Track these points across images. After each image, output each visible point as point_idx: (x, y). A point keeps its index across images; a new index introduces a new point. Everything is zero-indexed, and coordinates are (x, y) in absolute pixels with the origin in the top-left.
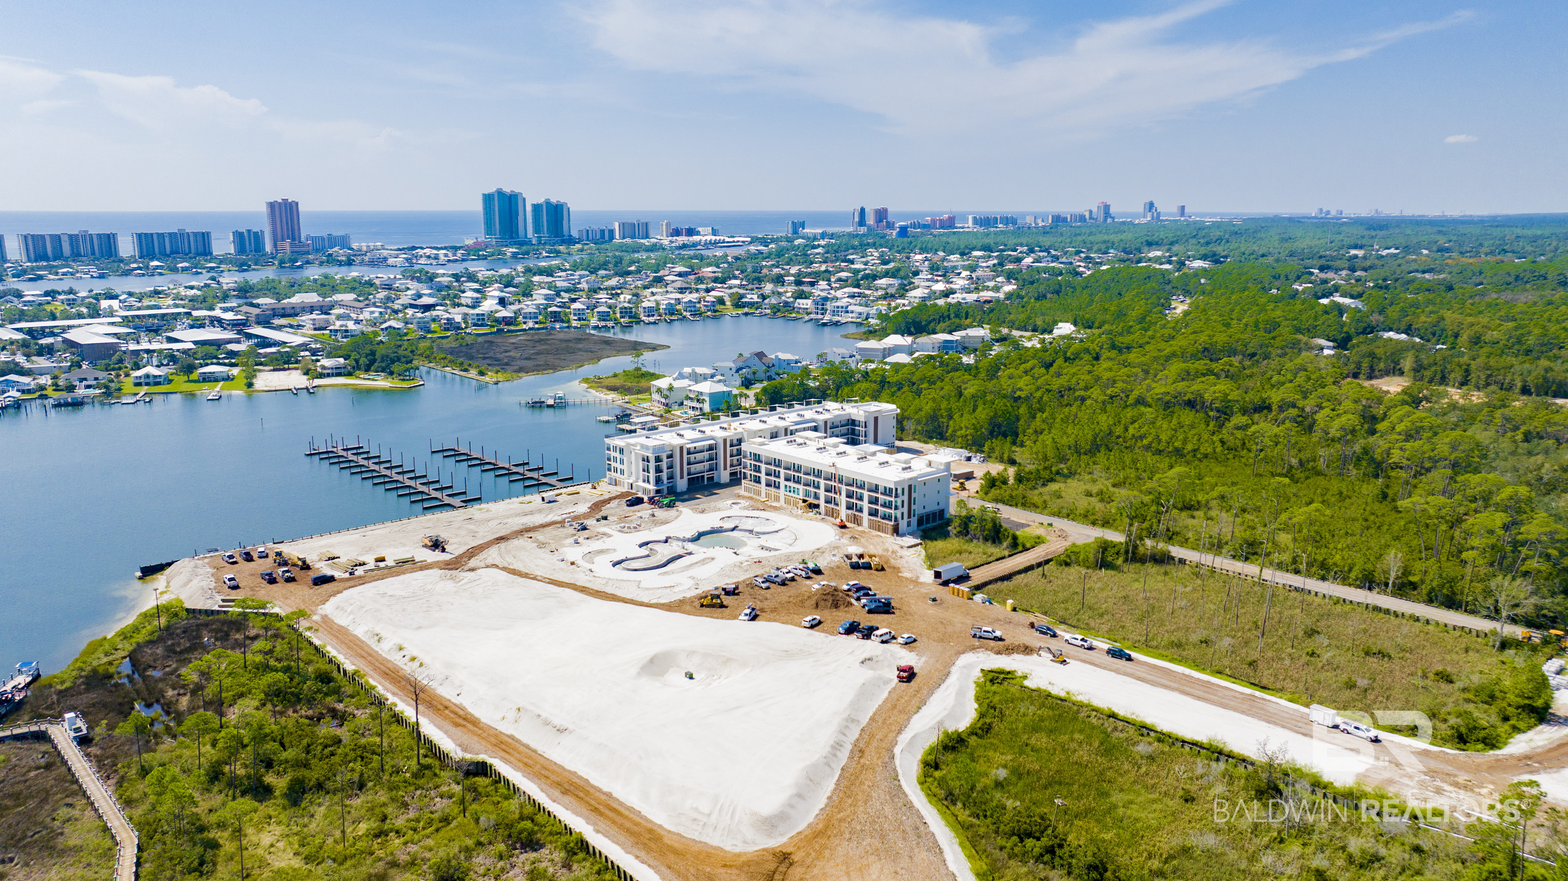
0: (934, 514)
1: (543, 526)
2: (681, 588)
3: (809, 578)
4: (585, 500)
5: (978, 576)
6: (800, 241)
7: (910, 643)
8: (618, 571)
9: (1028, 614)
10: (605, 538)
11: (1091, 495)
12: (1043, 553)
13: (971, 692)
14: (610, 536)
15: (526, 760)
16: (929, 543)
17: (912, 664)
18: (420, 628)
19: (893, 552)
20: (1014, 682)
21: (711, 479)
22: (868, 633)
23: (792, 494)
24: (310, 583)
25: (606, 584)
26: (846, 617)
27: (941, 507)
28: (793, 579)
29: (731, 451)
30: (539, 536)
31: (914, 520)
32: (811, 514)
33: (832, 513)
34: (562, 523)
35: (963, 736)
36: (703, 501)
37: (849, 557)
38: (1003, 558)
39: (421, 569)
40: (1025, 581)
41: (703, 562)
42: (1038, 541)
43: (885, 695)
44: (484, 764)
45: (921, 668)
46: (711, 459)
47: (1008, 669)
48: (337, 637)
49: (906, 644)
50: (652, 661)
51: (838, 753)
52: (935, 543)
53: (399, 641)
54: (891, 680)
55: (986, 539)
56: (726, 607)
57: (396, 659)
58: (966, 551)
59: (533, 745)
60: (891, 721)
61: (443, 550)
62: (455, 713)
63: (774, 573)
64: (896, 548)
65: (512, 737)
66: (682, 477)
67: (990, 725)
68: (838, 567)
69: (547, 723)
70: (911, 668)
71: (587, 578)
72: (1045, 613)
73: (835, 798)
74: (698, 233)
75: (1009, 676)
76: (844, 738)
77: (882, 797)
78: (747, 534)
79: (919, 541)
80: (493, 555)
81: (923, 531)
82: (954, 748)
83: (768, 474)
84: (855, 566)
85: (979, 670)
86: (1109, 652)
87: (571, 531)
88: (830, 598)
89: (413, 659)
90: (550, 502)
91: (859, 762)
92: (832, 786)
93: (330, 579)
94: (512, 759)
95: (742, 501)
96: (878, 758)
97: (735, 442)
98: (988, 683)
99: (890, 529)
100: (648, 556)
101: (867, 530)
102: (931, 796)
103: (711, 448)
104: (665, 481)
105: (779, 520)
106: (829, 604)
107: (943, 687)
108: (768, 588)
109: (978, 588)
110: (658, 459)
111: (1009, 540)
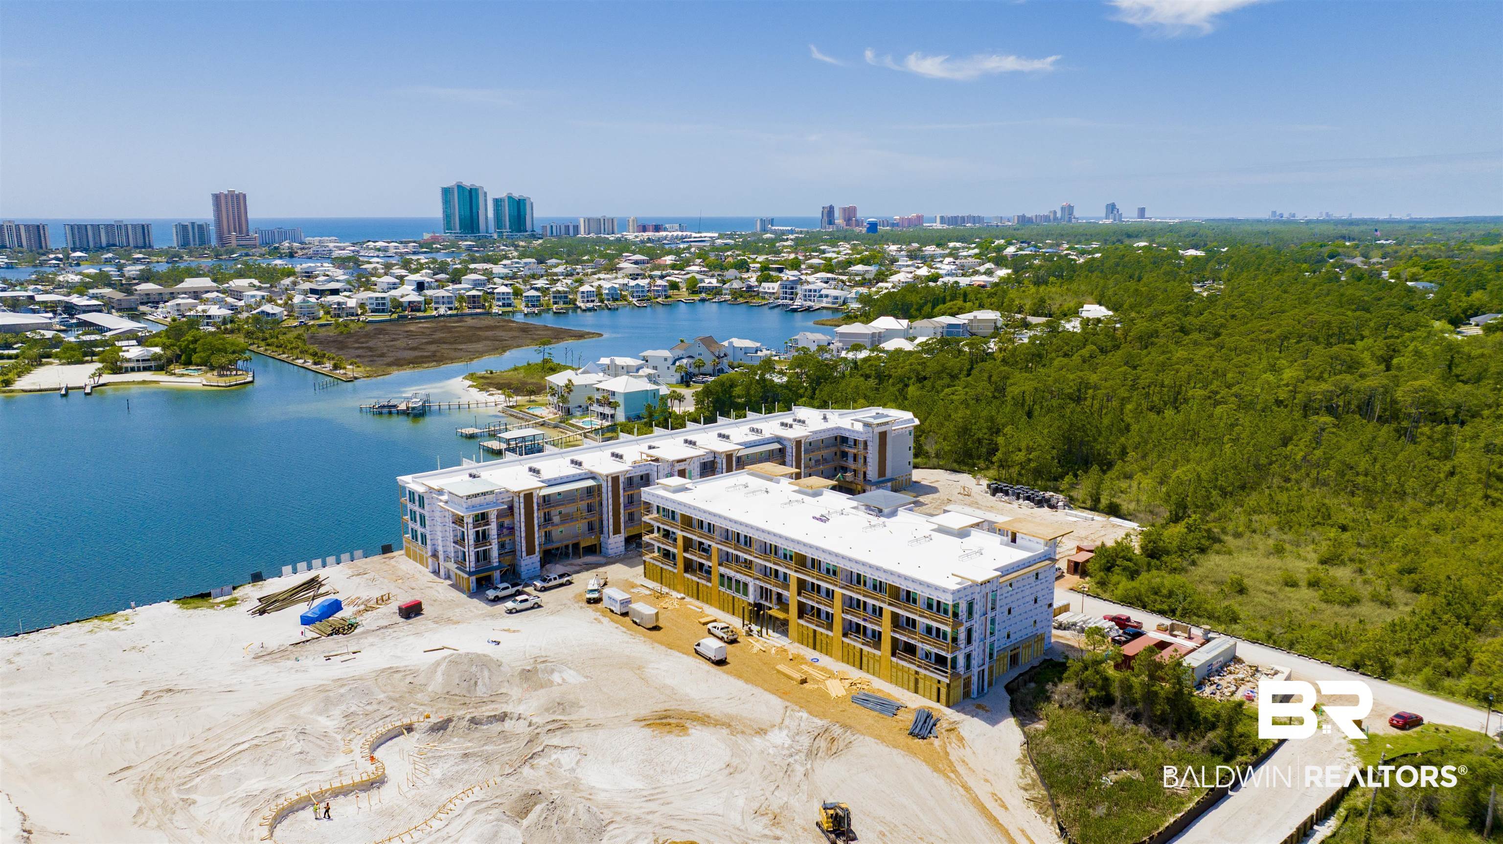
6: (768, 235)
23: (733, 593)
29: (630, 498)
46: (591, 514)
66: (530, 551)
74: (665, 230)
83: (687, 550)
97: (633, 482)
103: (589, 494)
104: (496, 560)
110: (482, 520)
111: (1219, 731)
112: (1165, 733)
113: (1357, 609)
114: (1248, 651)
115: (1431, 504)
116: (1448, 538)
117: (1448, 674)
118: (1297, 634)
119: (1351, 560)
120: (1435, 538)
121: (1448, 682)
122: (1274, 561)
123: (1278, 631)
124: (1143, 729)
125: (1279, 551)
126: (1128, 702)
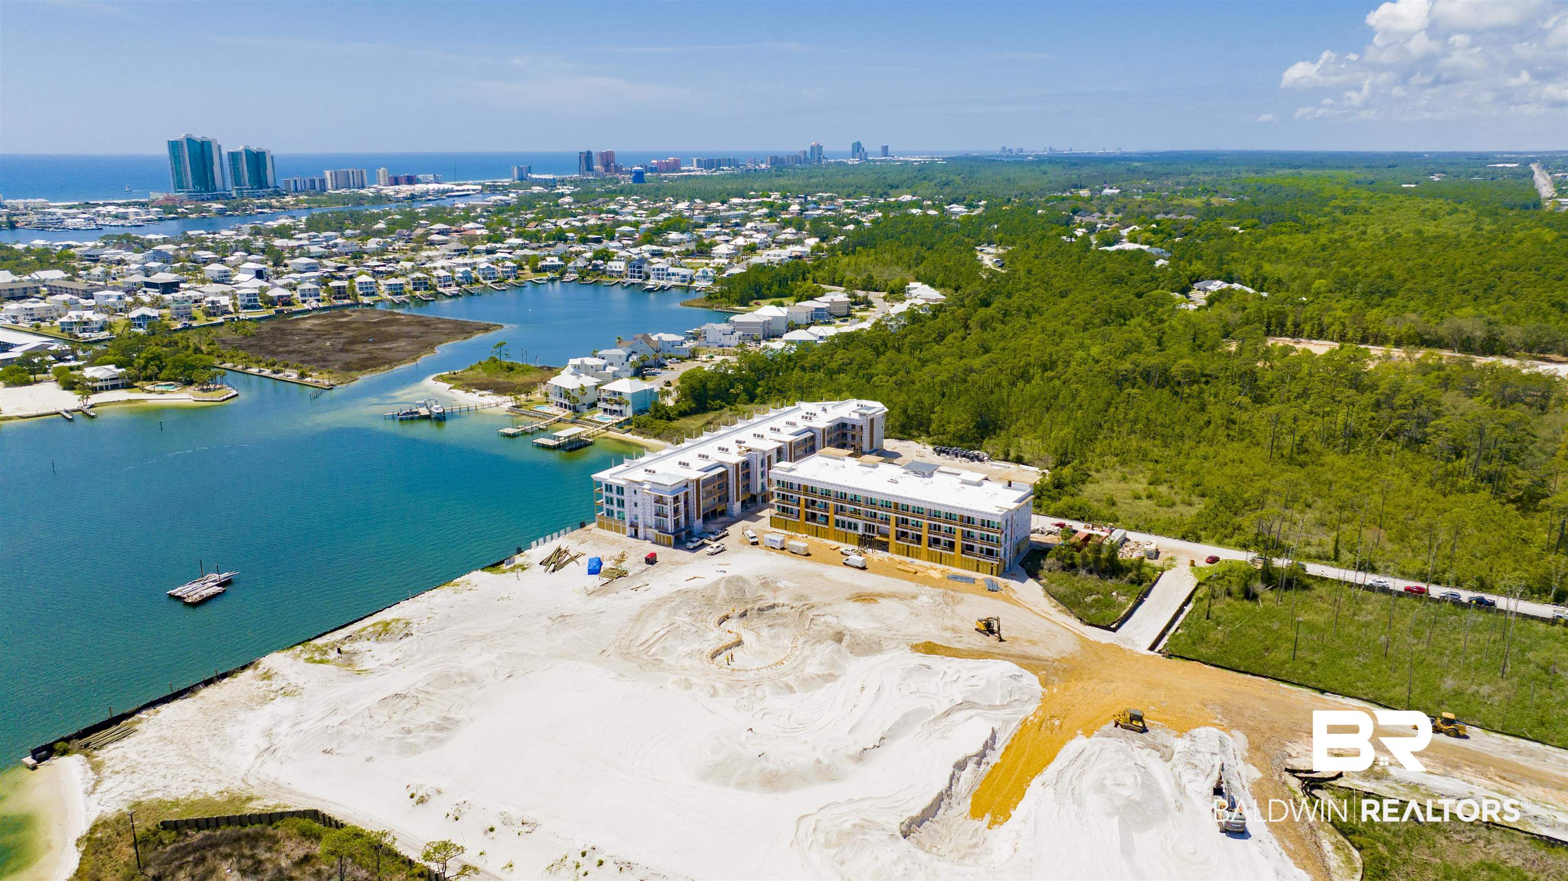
0: (1022, 543)
21: (722, 513)
23: (846, 530)
29: (741, 477)
31: (1013, 555)
33: (907, 552)
46: (721, 490)
66: (698, 517)
74: (419, 181)
83: (808, 507)
99: (994, 569)
103: (720, 477)
104: (683, 524)
110: (677, 500)
111: (1134, 572)
112: (1107, 577)
113: (1175, 509)
114: (1131, 535)
115: (1199, 442)
116: (1213, 463)
117: (1226, 536)
118: (1152, 524)
119: (1167, 482)
120: (1206, 464)
121: (1227, 541)
122: (1123, 485)
123: (1141, 524)
124: (1096, 577)
125: (1124, 479)
126: (1085, 565)
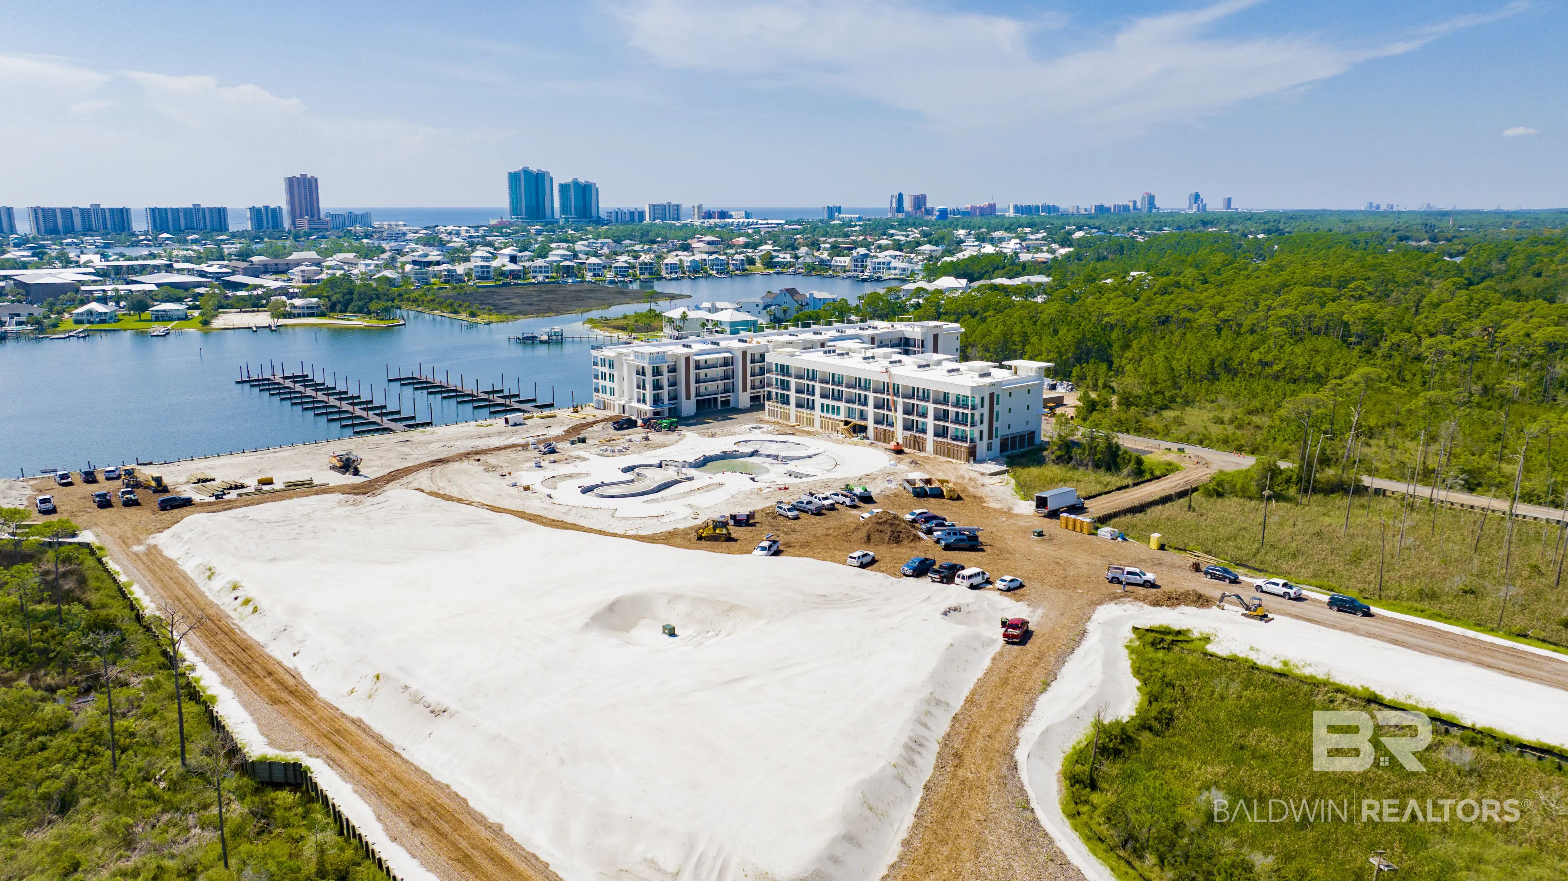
0: (1022, 437)
1: (499, 449)
2: (672, 518)
3: (854, 507)
4: (562, 423)
5: (1098, 507)
6: (836, 222)
7: (1014, 589)
8: (590, 499)
9: (1183, 554)
10: (578, 462)
11: (1222, 423)
12: (1182, 482)
13: (1125, 663)
14: (585, 459)
15: (367, 762)
16: (1019, 471)
17: (1024, 616)
18: (274, 559)
19: (970, 479)
20: (1189, 646)
21: (726, 403)
22: (948, 575)
23: (830, 415)
24: (156, 507)
25: (566, 513)
26: (912, 554)
27: (1031, 428)
28: (832, 508)
29: (753, 368)
30: (491, 459)
31: (996, 443)
32: (856, 439)
33: (884, 437)
34: (525, 447)
35: (1130, 731)
36: (714, 426)
37: (911, 482)
38: (1127, 487)
39: (317, 493)
40: (1166, 514)
41: (708, 488)
42: (1170, 469)
43: (987, 663)
44: (296, 767)
45: (1039, 624)
46: (726, 377)
47: (1177, 628)
48: (154, 573)
49: (1009, 590)
50: (612, 608)
51: (917, 758)
52: (1027, 470)
53: (235, 576)
54: (994, 641)
55: (1097, 466)
56: (736, 540)
57: (225, 603)
58: (1071, 479)
59: (389, 736)
60: (1002, 704)
61: (356, 472)
62: (280, 683)
63: (806, 498)
64: (974, 475)
65: (358, 723)
66: (688, 397)
67: (1171, 712)
68: (896, 495)
69: (417, 700)
70: (1025, 623)
71: (543, 505)
72: (1209, 553)
73: (916, 843)
74: (731, 217)
75: (1181, 638)
76: (926, 733)
77: (1007, 842)
78: (770, 460)
79: (1005, 468)
80: (422, 478)
81: (1008, 457)
82: (1117, 753)
83: (798, 391)
84: (920, 494)
85: (1129, 628)
86: (1332, 603)
87: (536, 453)
88: (888, 529)
89: (247, 602)
90: (515, 425)
91: (955, 776)
92: (909, 820)
93: (188, 502)
94: (345, 760)
95: (764, 426)
96: (989, 768)
97: (757, 357)
98: (1149, 649)
99: (964, 453)
100: (633, 481)
101: (932, 456)
102: (1094, 839)
103: (726, 363)
104: (666, 402)
105: (813, 445)
106: (887, 537)
107: (1079, 652)
108: (797, 518)
109: (1104, 520)
110: (657, 372)
111: (1132, 466)
